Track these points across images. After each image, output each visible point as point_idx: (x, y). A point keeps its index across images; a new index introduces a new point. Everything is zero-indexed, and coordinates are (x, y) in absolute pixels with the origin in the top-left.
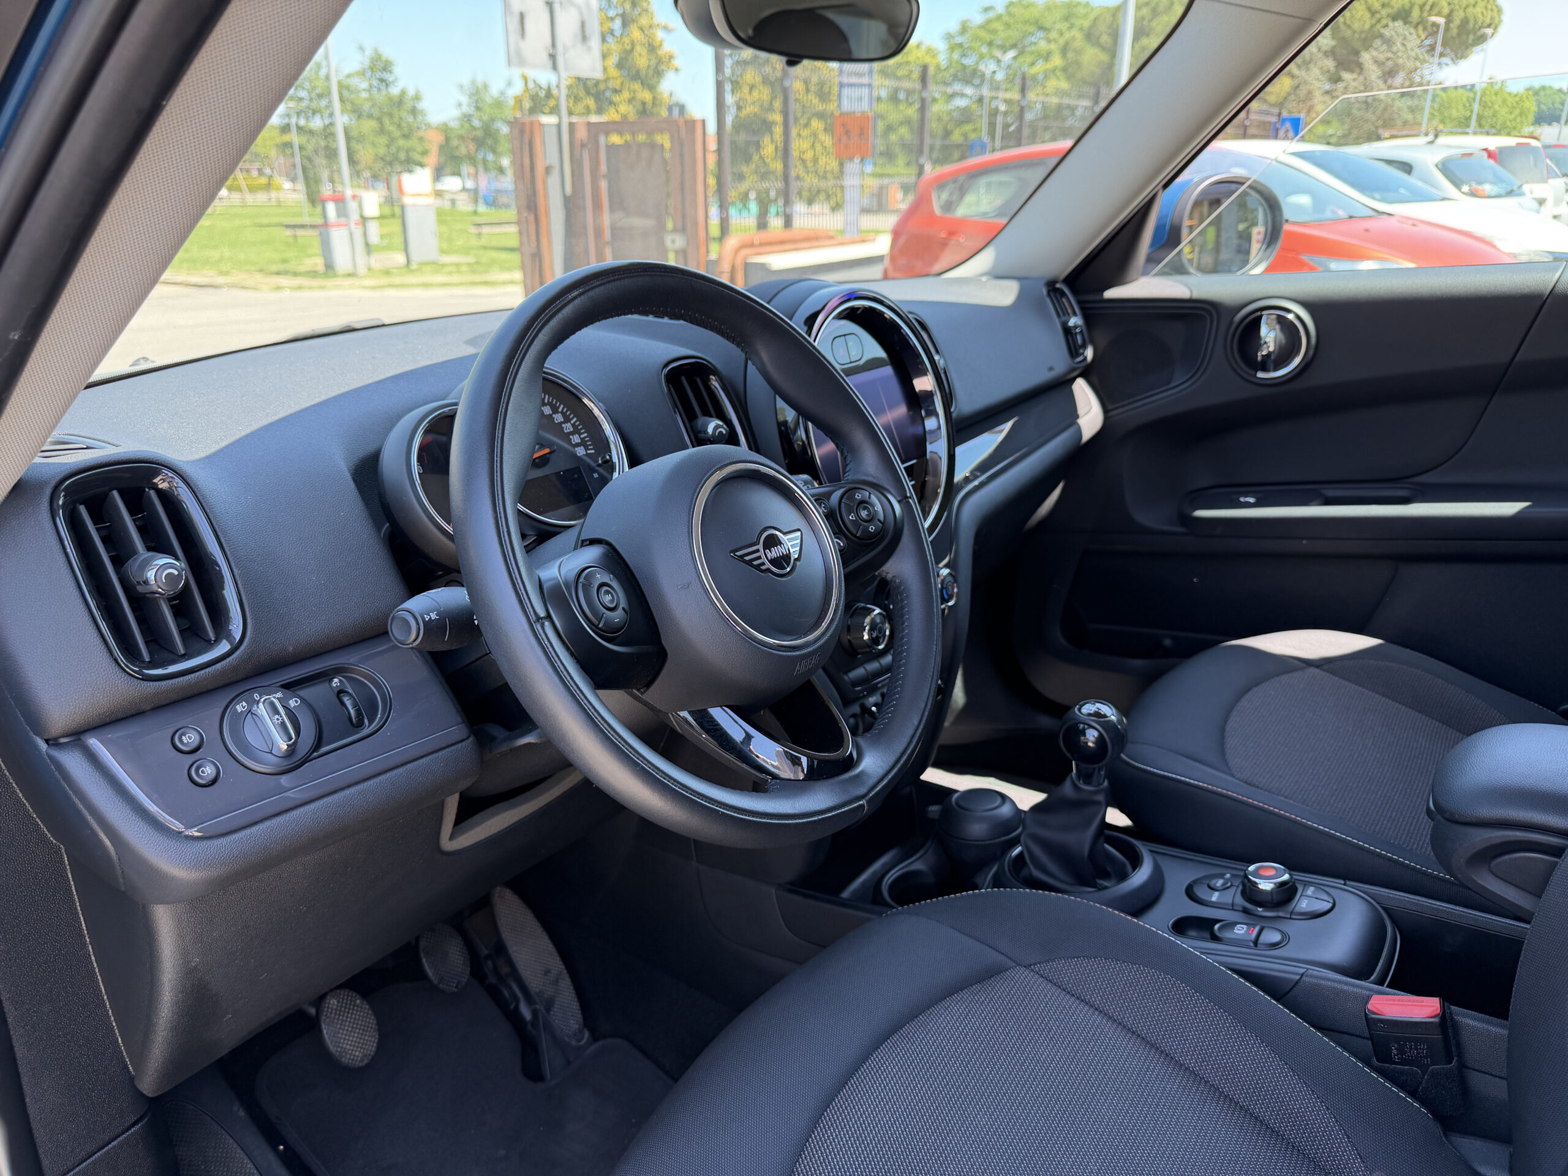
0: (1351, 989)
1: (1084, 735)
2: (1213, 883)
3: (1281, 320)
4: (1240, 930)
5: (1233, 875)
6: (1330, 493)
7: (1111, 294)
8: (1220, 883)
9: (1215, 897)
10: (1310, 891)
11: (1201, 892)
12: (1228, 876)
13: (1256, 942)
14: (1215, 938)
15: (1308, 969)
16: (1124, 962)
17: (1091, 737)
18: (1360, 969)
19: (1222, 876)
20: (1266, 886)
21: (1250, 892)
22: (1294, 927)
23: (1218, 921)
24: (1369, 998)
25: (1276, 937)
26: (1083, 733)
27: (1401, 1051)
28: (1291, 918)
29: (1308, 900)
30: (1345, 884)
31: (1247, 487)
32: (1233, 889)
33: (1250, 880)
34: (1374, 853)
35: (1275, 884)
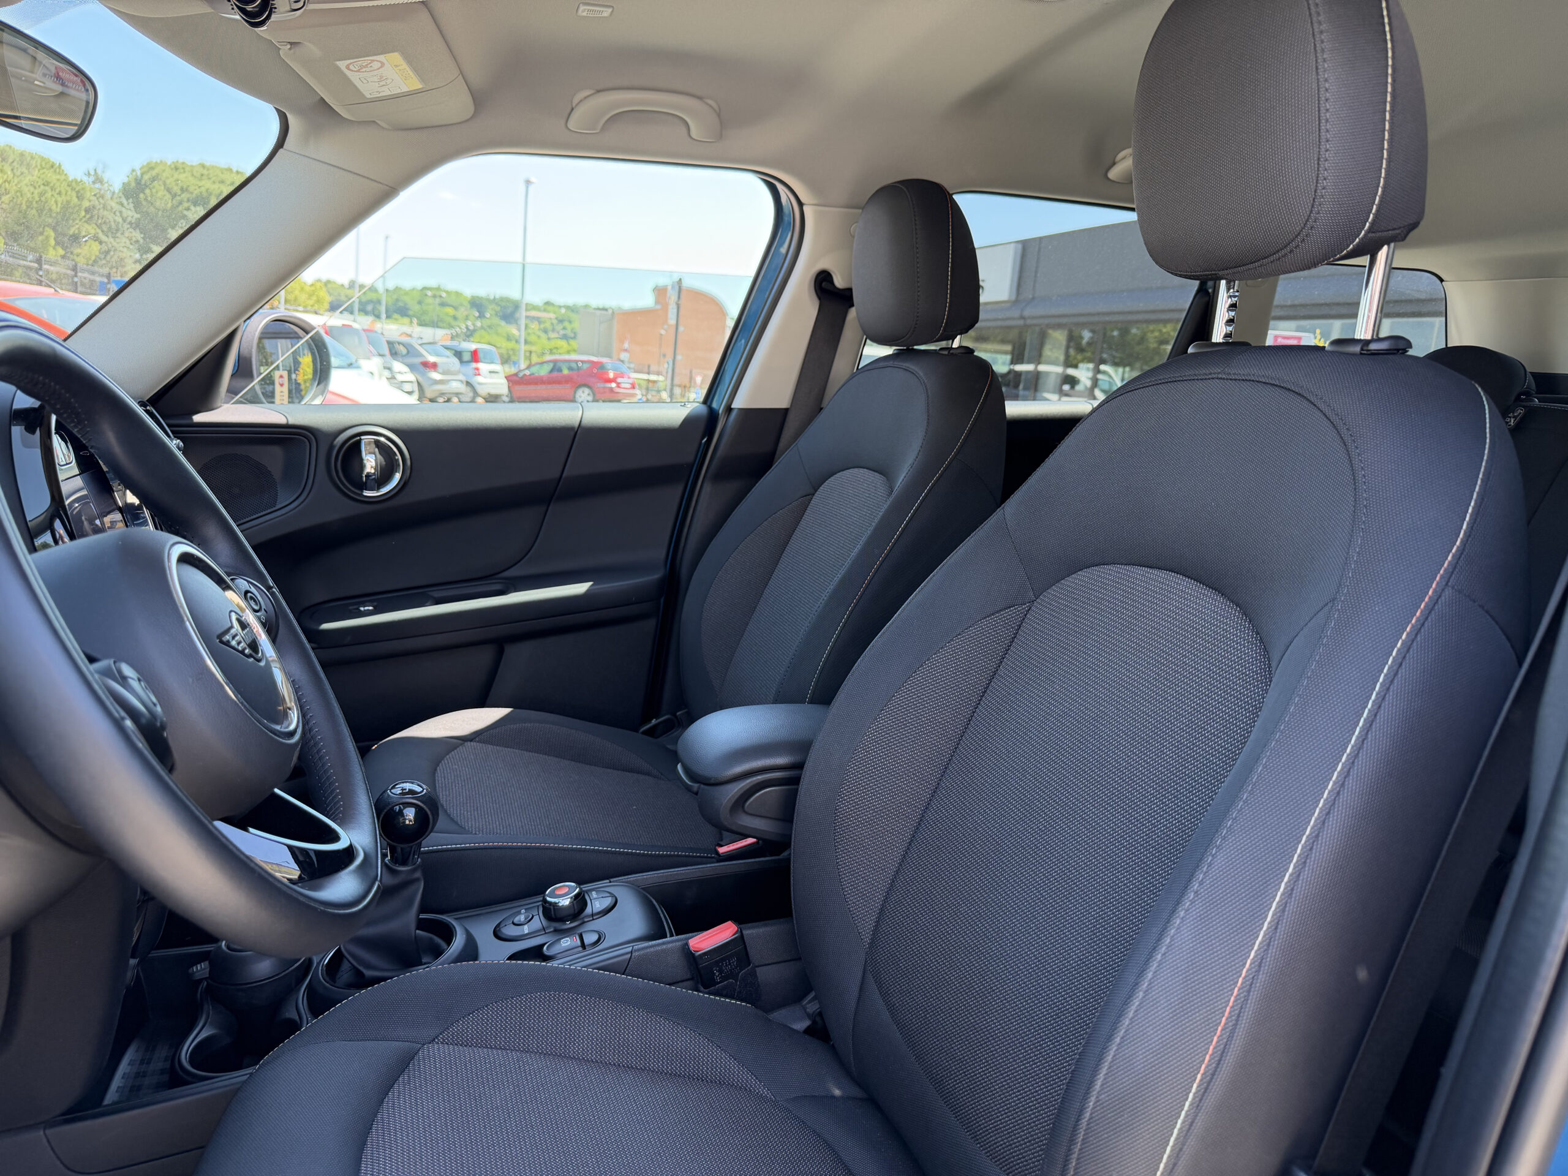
0: (670, 946)
1: (403, 815)
2: (516, 920)
3: (378, 444)
4: (567, 942)
5: (526, 909)
6: (437, 594)
7: (198, 418)
8: (522, 918)
9: (526, 929)
10: (594, 894)
11: (510, 931)
12: (523, 911)
13: (583, 946)
14: (547, 958)
15: (633, 946)
16: (512, 998)
17: (410, 814)
18: (658, 933)
19: (519, 913)
20: (565, 902)
21: (552, 914)
22: (599, 924)
23: (544, 945)
24: (687, 944)
25: (595, 937)
26: (401, 813)
27: (721, 971)
28: (593, 920)
29: (597, 902)
30: (610, 882)
31: (365, 597)
32: (536, 918)
33: (550, 903)
34: (615, 852)
35: (571, 898)
